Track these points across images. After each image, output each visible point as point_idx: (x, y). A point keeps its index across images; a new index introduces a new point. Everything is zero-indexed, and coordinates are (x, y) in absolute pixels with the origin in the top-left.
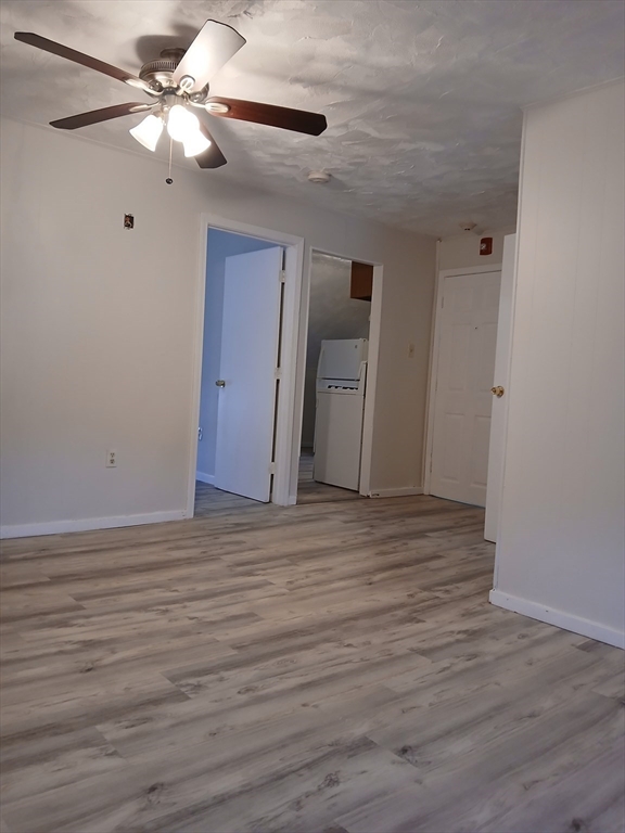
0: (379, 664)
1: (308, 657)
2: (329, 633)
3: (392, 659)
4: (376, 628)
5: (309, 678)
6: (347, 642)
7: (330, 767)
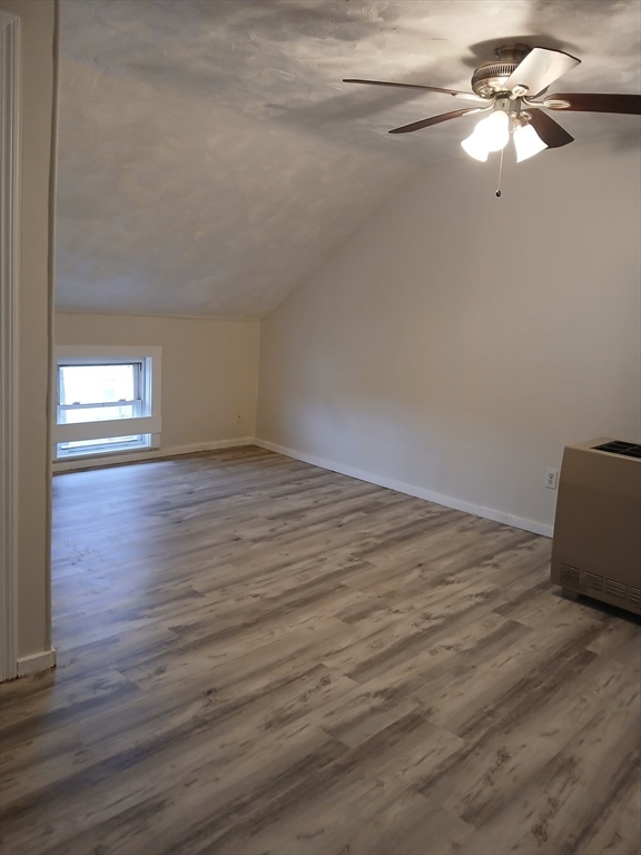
0: (235, 582)
1: (289, 584)
2: (272, 607)
3: (222, 587)
4: (227, 616)
5: (286, 569)
6: (257, 599)
7: (273, 534)
